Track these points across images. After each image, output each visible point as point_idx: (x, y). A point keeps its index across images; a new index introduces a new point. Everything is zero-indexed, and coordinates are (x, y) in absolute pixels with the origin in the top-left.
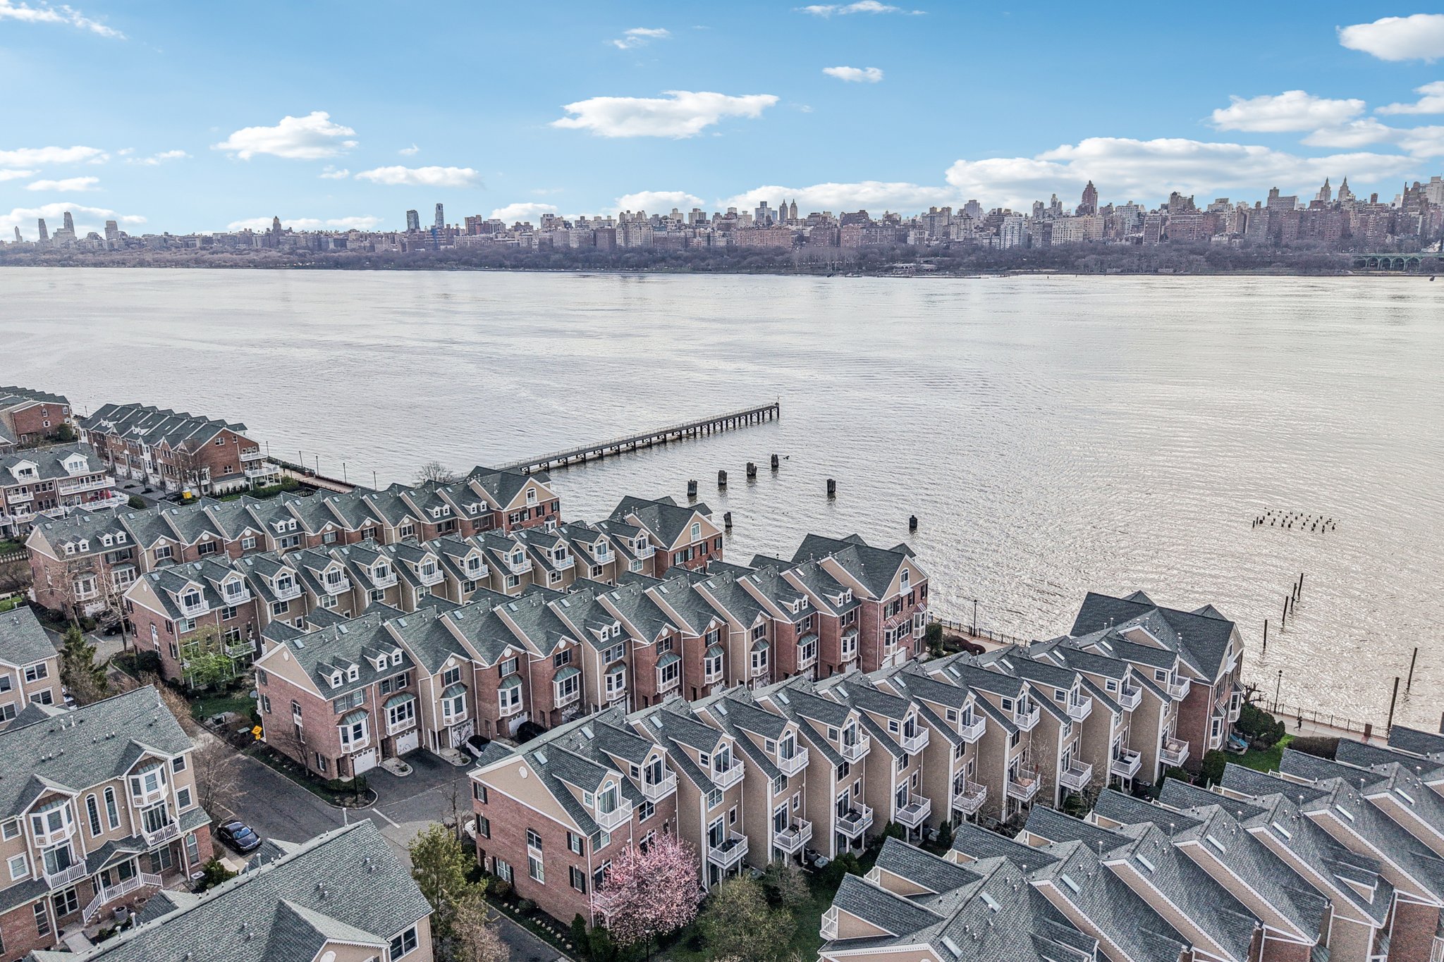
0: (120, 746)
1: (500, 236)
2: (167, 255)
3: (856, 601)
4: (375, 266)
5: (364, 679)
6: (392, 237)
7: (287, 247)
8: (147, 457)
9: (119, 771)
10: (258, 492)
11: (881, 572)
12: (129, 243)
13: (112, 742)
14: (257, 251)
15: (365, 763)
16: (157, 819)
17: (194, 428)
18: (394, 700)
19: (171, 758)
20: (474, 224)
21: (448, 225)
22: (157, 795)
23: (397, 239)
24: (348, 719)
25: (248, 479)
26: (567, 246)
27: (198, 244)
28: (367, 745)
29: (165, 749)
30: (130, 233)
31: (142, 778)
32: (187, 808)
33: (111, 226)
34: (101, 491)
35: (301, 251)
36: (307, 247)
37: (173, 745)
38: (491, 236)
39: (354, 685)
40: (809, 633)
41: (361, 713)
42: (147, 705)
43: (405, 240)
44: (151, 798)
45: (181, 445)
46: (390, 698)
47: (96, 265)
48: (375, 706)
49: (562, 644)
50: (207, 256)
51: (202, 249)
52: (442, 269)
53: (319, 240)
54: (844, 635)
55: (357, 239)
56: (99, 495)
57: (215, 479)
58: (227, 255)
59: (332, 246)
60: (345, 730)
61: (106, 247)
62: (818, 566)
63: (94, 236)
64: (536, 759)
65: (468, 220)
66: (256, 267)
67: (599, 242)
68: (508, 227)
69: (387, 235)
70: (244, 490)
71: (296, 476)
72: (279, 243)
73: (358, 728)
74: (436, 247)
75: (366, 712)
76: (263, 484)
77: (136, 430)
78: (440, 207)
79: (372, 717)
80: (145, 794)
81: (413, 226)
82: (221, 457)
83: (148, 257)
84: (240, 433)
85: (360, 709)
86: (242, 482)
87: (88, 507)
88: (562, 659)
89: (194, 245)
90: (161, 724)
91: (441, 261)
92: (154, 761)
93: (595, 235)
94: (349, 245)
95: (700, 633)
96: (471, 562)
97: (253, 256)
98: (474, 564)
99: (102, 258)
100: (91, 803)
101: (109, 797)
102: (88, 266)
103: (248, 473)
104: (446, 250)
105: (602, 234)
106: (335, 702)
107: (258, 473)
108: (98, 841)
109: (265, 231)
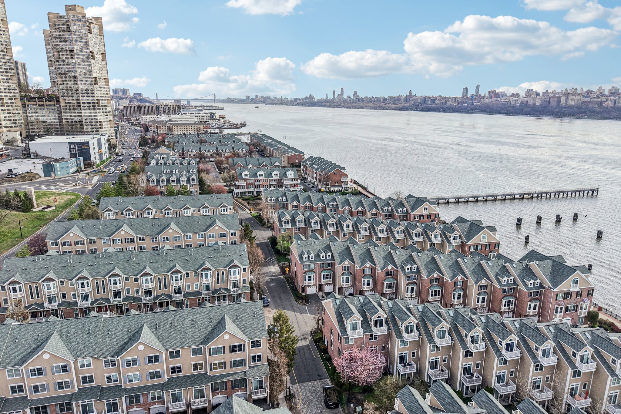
0: (230, 259)
1: (503, 99)
2: (370, 105)
3: (541, 286)
4: (445, 111)
5: (315, 261)
6: (454, 99)
7: (412, 103)
8: (315, 175)
9: (226, 267)
10: (344, 193)
11: (561, 276)
12: (360, 100)
13: (229, 257)
14: (401, 103)
15: (312, 291)
16: (235, 285)
17: (330, 167)
18: (325, 271)
19: (242, 267)
20: (492, 94)
21: (480, 94)
22: (236, 278)
23: (456, 100)
24: (307, 273)
25: (342, 188)
26: (534, 104)
27: (382, 100)
28: (313, 284)
29: (241, 264)
30: (361, 96)
31: (232, 270)
32: (245, 285)
33: (355, 93)
34: (296, 184)
35: (417, 104)
36: (420, 103)
37: (244, 263)
38: (498, 99)
39: (311, 262)
40: (511, 295)
41: (312, 272)
42: (242, 249)
43: (460, 100)
44: (234, 278)
45: (324, 173)
46: (324, 270)
47: (347, 107)
48: (318, 272)
49: (390, 268)
50: (383, 105)
51: (383, 102)
52: (472, 113)
53: (425, 99)
54: (530, 301)
55: (440, 100)
56: (295, 185)
57: (332, 186)
58: (390, 105)
59: (429, 102)
60: (305, 276)
61: (352, 101)
62: (527, 265)
63: (349, 97)
64: (336, 302)
65: (489, 92)
66: (399, 110)
67: (551, 103)
68: (508, 95)
69: (453, 98)
70: (340, 191)
71: (360, 189)
72: (410, 100)
73: (310, 277)
74: (472, 104)
75: (314, 272)
76: (348, 190)
77: (314, 166)
78: (478, 86)
79: (316, 275)
80: (232, 276)
81: (465, 94)
82: (335, 178)
83: (364, 105)
84: (343, 171)
85: (312, 271)
86: (340, 189)
87: (292, 189)
88: (389, 274)
89: (380, 101)
90: (243, 256)
91: (472, 110)
92: (236, 266)
93: (550, 100)
94: (436, 102)
95: (451, 280)
96: (380, 230)
97: (399, 105)
98: (382, 231)
99: (349, 105)
100: (218, 274)
101: (223, 274)
102: (345, 108)
103: (343, 185)
104: (476, 105)
105: (554, 99)
106: (303, 265)
107: (346, 186)
108: (218, 286)
109: (406, 96)
